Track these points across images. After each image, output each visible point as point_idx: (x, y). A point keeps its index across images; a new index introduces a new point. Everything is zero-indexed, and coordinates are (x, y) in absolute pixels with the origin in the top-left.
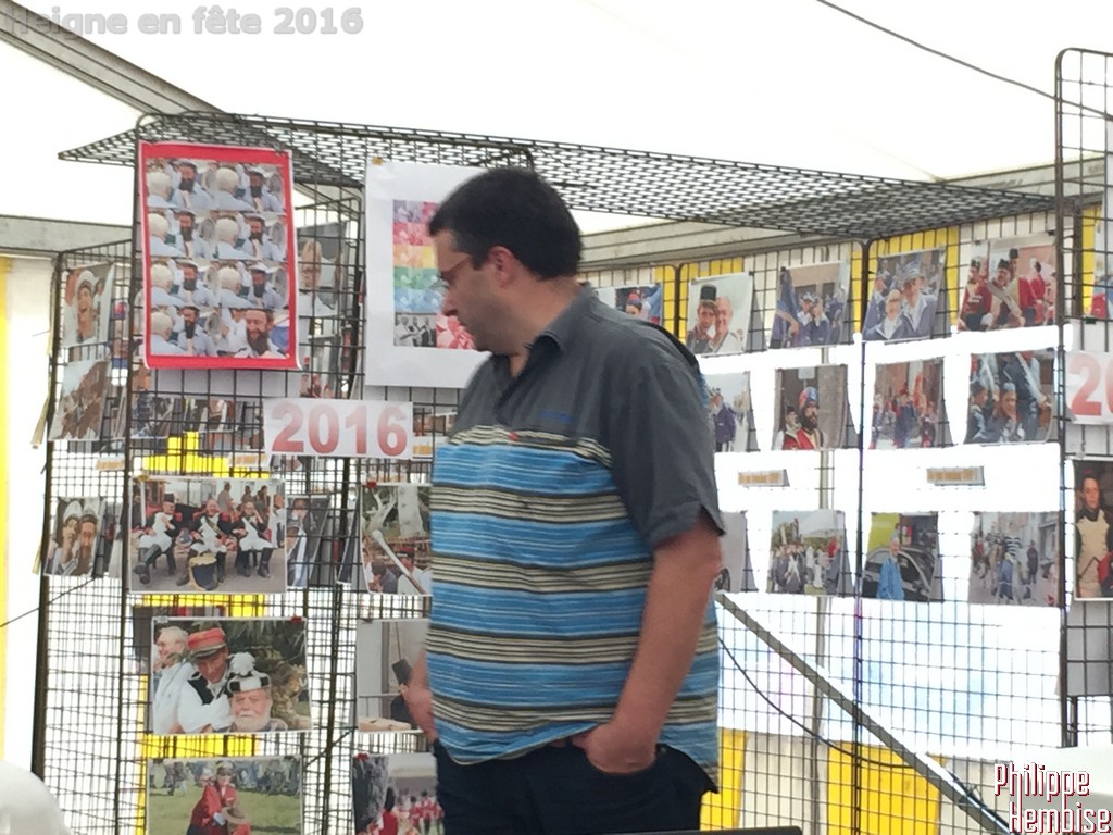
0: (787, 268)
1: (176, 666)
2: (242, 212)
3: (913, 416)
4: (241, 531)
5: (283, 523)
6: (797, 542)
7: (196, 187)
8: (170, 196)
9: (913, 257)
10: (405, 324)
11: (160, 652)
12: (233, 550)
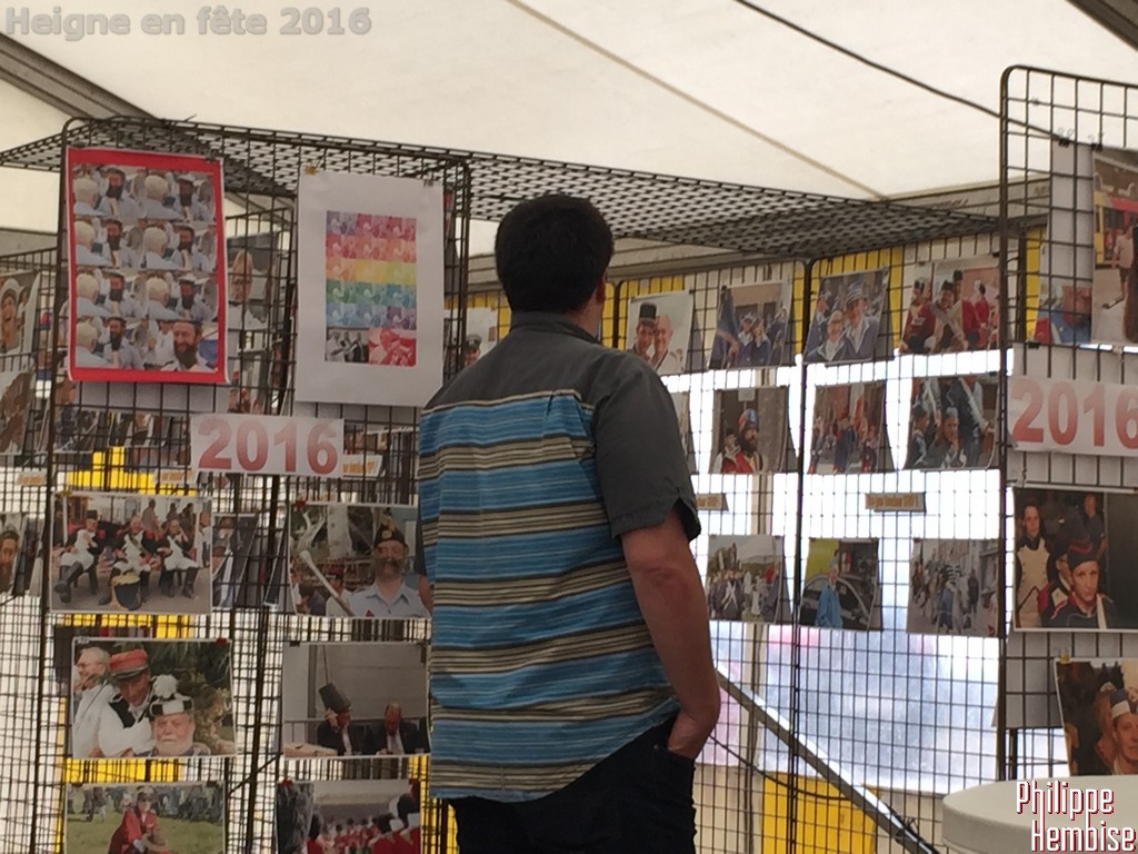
0: (728, 287)
1: (98, 688)
2: (171, 221)
3: (853, 440)
4: (167, 550)
5: (209, 542)
6: (736, 568)
7: (125, 194)
8: (97, 204)
9: (855, 278)
10: (337, 338)
11: (81, 673)
12: (158, 569)
